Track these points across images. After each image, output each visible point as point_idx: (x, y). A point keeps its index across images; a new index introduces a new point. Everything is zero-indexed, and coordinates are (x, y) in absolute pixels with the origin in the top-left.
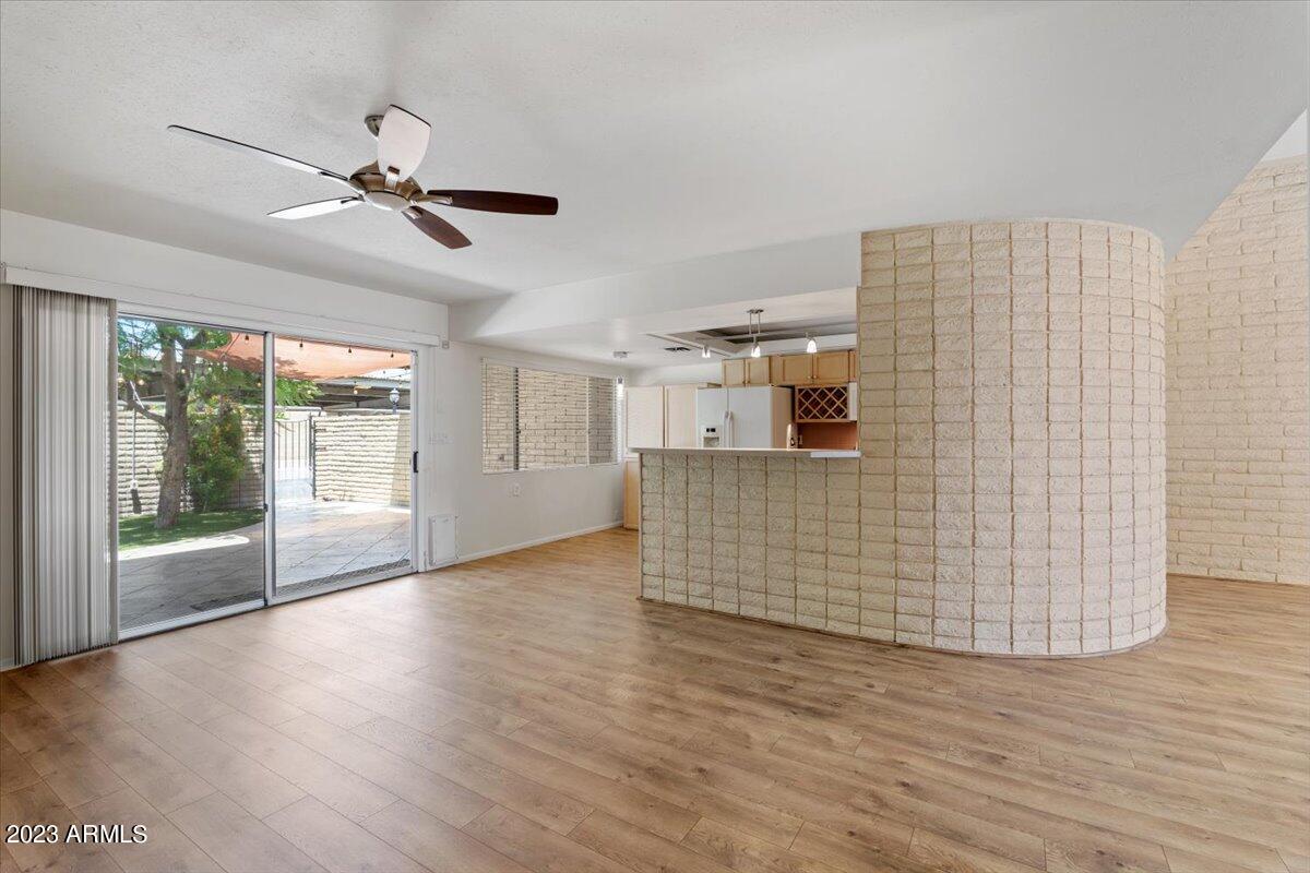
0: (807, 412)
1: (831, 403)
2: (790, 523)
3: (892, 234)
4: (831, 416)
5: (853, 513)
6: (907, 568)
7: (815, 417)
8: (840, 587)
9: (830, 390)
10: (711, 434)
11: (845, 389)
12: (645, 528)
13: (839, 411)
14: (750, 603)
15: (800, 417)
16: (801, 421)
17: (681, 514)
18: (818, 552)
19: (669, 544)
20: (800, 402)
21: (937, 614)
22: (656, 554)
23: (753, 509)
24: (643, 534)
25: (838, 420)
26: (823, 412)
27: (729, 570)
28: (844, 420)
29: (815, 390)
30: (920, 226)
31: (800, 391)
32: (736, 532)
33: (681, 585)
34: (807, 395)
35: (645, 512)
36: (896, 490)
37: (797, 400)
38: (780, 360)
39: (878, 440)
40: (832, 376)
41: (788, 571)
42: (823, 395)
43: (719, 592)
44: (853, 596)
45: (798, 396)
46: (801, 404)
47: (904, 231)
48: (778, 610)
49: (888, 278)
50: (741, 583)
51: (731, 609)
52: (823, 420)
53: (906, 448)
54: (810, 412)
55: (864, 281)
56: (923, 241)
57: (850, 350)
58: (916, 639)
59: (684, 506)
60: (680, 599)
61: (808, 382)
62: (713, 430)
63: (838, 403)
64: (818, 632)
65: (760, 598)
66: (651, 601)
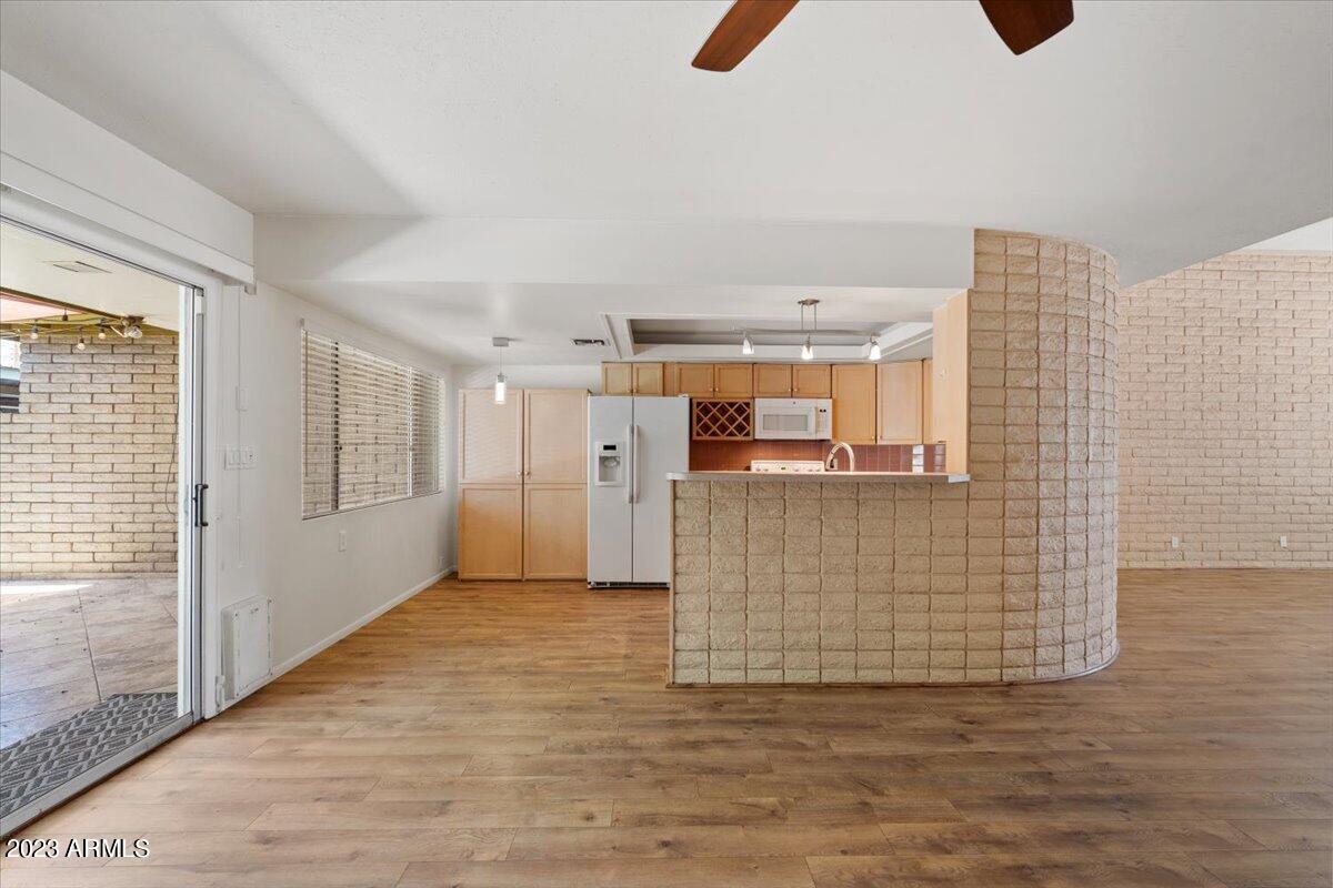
0: (706, 428)
1: (732, 420)
2: (887, 561)
3: (1004, 236)
4: (731, 434)
5: (959, 544)
6: (1013, 599)
7: (714, 434)
8: (946, 630)
9: (732, 405)
10: (609, 453)
11: (747, 404)
12: (678, 586)
13: (740, 429)
14: (834, 666)
15: (698, 434)
16: (699, 438)
17: (738, 561)
18: (920, 593)
19: (717, 604)
20: (698, 416)
21: (1038, 644)
22: (697, 620)
23: (841, 548)
24: (675, 593)
25: (740, 438)
26: (723, 428)
27: (808, 629)
28: (747, 438)
29: (714, 405)
30: (1028, 234)
31: (699, 404)
32: (817, 578)
33: (736, 658)
34: (706, 410)
35: (679, 564)
36: (1004, 515)
37: (695, 416)
38: (676, 370)
39: (987, 462)
40: (735, 390)
41: (885, 620)
42: (723, 410)
43: (793, 658)
44: (959, 638)
45: (695, 410)
46: (699, 420)
47: (1016, 235)
48: (871, 668)
49: (999, 284)
50: (823, 643)
51: (810, 677)
52: (723, 437)
53: (1014, 471)
54: (709, 428)
55: (976, 284)
56: (1031, 252)
57: (754, 364)
58: (1022, 674)
59: (742, 550)
60: (736, 677)
61: (707, 395)
62: (613, 448)
63: (740, 419)
64: (922, 685)
65: (849, 657)
66: (690, 686)
